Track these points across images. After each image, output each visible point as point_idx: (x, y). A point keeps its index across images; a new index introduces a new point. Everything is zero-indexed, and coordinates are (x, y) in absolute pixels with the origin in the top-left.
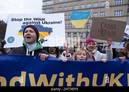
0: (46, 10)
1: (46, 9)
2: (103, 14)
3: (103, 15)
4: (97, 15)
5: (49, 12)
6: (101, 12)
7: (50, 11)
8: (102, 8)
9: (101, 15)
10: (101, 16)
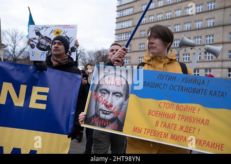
0: (121, 36)
1: (121, 34)
2: (211, 38)
3: (210, 40)
4: (201, 41)
5: (126, 38)
6: (207, 36)
7: (127, 36)
8: (208, 29)
9: (207, 40)
10: (207, 42)
